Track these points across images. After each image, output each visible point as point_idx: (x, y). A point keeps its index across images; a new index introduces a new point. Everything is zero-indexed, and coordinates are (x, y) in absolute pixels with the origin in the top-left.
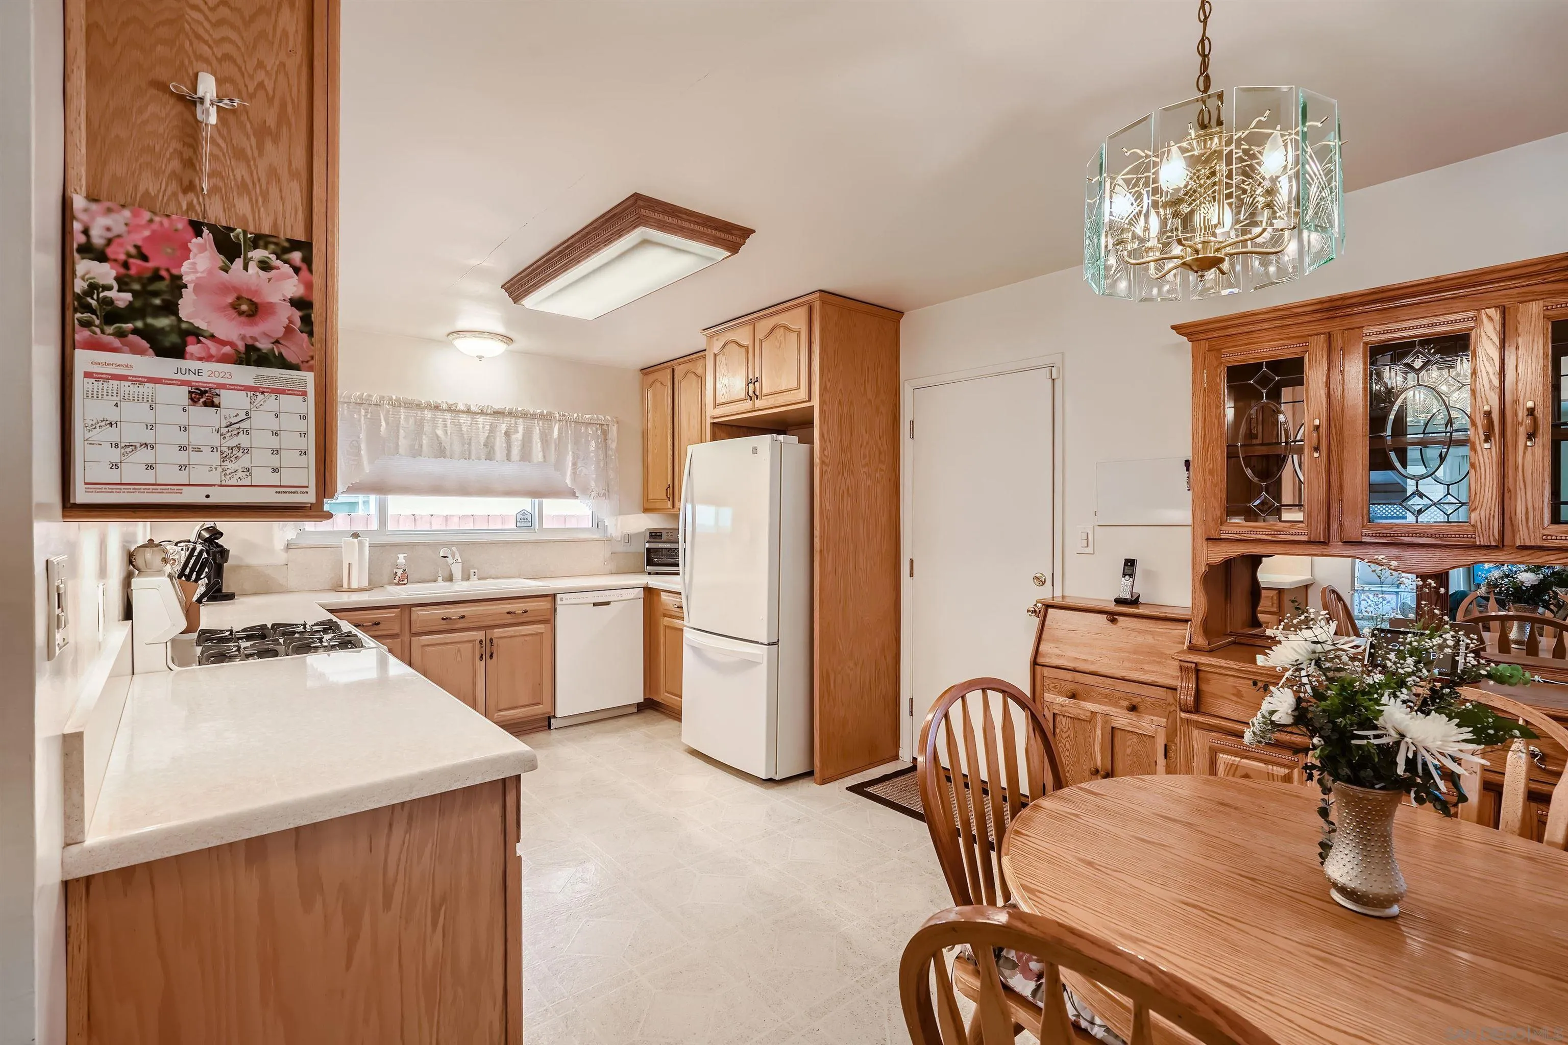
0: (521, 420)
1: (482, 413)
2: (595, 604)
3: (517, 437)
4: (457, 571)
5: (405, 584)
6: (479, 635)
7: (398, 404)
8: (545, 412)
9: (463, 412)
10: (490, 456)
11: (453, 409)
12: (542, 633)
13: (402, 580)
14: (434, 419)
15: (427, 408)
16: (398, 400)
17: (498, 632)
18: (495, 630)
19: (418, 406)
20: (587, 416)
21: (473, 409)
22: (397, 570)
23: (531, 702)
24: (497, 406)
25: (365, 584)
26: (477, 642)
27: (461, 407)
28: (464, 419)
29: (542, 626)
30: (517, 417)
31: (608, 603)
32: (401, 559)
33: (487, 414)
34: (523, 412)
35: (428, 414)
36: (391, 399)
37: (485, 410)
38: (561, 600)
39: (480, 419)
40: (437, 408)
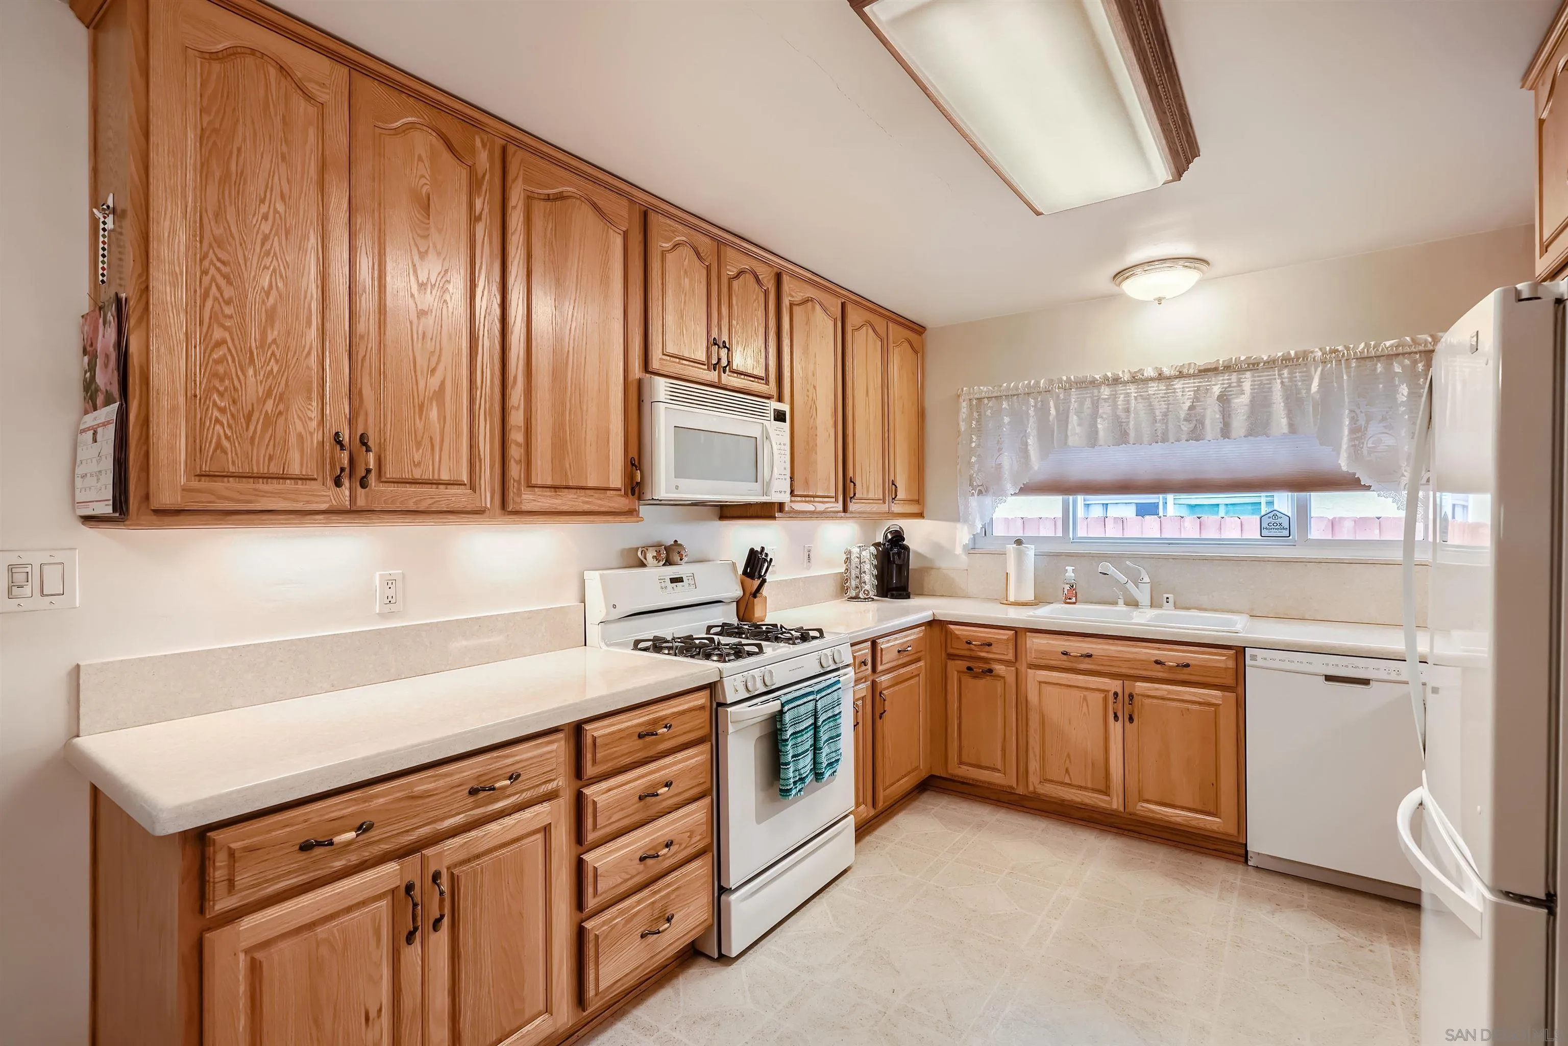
0: (1248, 374)
1: (1181, 375)
2: (1329, 678)
3: (1241, 402)
4: (1143, 595)
5: (1074, 603)
6: (1114, 685)
7: (1069, 386)
8: (1292, 353)
9: (1152, 379)
10: (1196, 435)
11: (1137, 379)
12: (1218, 705)
13: (1071, 596)
14: (1114, 397)
15: (1103, 383)
16: (1069, 380)
17: (1141, 687)
18: (1138, 684)
19: (1093, 383)
20: (1388, 343)
21: (1167, 371)
22: (1063, 586)
23: (1200, 808)
24: (1202, 361)
25: (1030, 596)
26: (1111, 694)
27: (1150, 372)
28: (1153, 388)
29: (1218, 693)
30: (1241, 371)
31: (1366, 682)
32: (1070, 572)
33: (1189, 376)
34: (1249, 361)
35: (1106, 392)
36: (1060, 381)
37: (1185, 371)
38: (1254, 658)
39: (1178, 384)
40: (1116, 381)
